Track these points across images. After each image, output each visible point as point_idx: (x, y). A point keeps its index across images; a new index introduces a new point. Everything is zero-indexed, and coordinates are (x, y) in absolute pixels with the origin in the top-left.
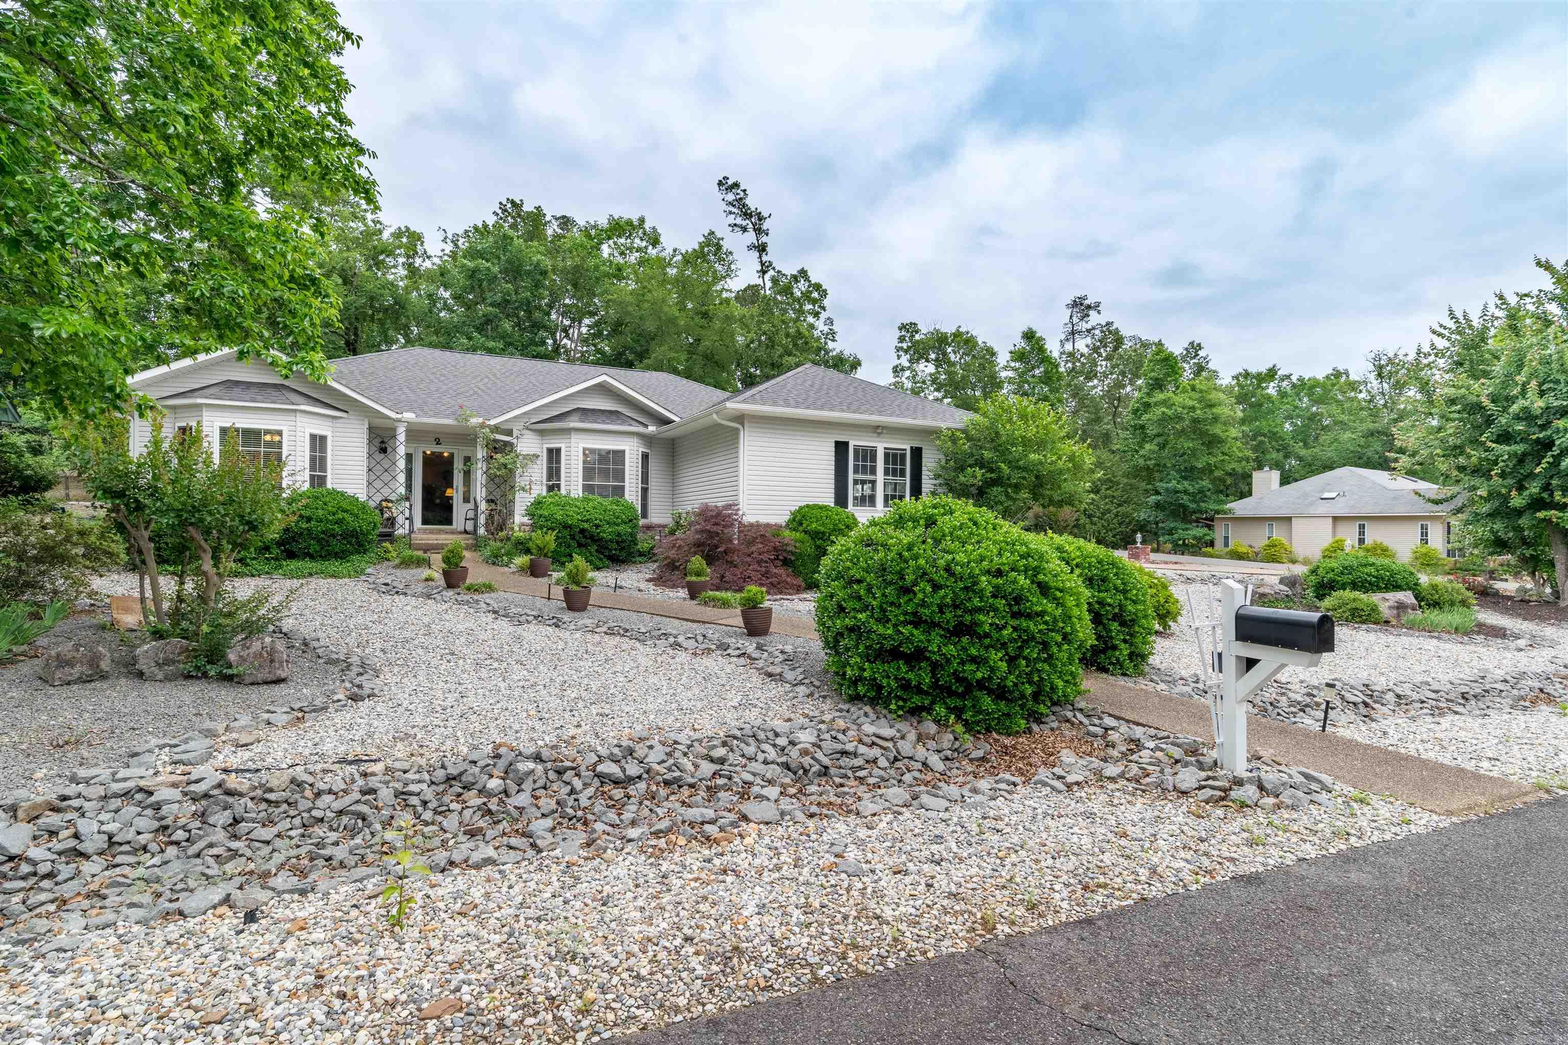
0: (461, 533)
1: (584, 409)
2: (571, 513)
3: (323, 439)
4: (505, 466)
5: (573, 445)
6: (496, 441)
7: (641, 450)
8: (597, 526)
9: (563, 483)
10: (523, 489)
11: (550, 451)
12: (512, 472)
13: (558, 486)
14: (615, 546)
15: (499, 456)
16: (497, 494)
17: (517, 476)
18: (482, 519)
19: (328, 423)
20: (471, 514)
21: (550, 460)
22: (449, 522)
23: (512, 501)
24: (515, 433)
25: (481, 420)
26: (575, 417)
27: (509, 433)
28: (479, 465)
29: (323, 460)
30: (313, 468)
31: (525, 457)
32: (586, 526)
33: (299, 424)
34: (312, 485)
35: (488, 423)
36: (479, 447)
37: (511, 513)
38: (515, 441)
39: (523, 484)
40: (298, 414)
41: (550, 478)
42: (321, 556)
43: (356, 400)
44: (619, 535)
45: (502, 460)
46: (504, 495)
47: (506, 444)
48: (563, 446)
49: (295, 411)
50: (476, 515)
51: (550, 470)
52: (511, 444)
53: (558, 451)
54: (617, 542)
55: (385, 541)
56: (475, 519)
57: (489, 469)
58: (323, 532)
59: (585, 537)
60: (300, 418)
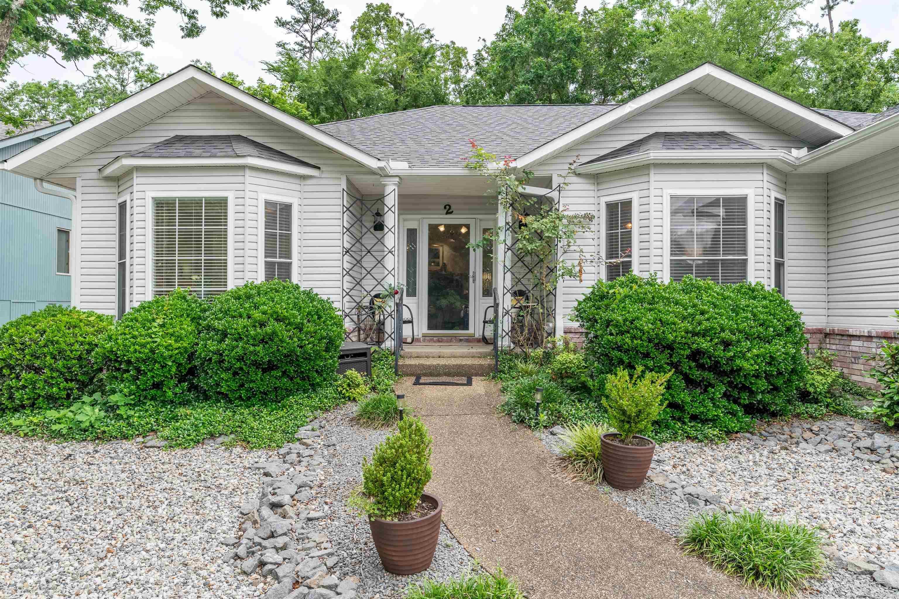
0: (478, 341)
1: (667, 135)
2: (671, 318)
3: (287, 208)
4: (540, 235)
5: (653, 192)
6: (526, 197)
7: (774, 194)
8: (727, 344)
9: (635, 260)
10: (570, 273)
11: (611, 207)
12: (550, 243)
13: (627, 266)
14: (762, 384)
15: (530, 219)
16: (528, 283)
17: (560, 251)
18: (505, 324)
19: (293, 185)
20: (490, 315)
21: (612, 223)
22: (464, 324)
23: (552, 293)
24: (556, 181)
25: (502, 165)
26: (656, 144)
27: (547, 182)
28: (502, 237)
29: (287, 240)
30: (269, 251)
31: (571, 220)
32: (704, 344)
33: (249, 187)
34: (269, 276)
35: (512, 165)
36: (500, 208)
37: (550, 314)
38: (554, 195)
39: (569, 264)
40: (248, 172)
41: (611, 253)
42: (240, 398)
43: (330, 150)
44: (772, 360)
45: (535, 225)
46: (538, 285)
47: (541, 200)
48: (635, 197)
49: (243, 167)
50: (496, 317)
51: (611, 239)
52: (550, 201)
53: (627, 205)
54: (768, 376)
55: (349, 366)
56: (494, 322)
57: (516, 241)
58: (241, 359)
59: (701, 367)
60: (250, 177)
